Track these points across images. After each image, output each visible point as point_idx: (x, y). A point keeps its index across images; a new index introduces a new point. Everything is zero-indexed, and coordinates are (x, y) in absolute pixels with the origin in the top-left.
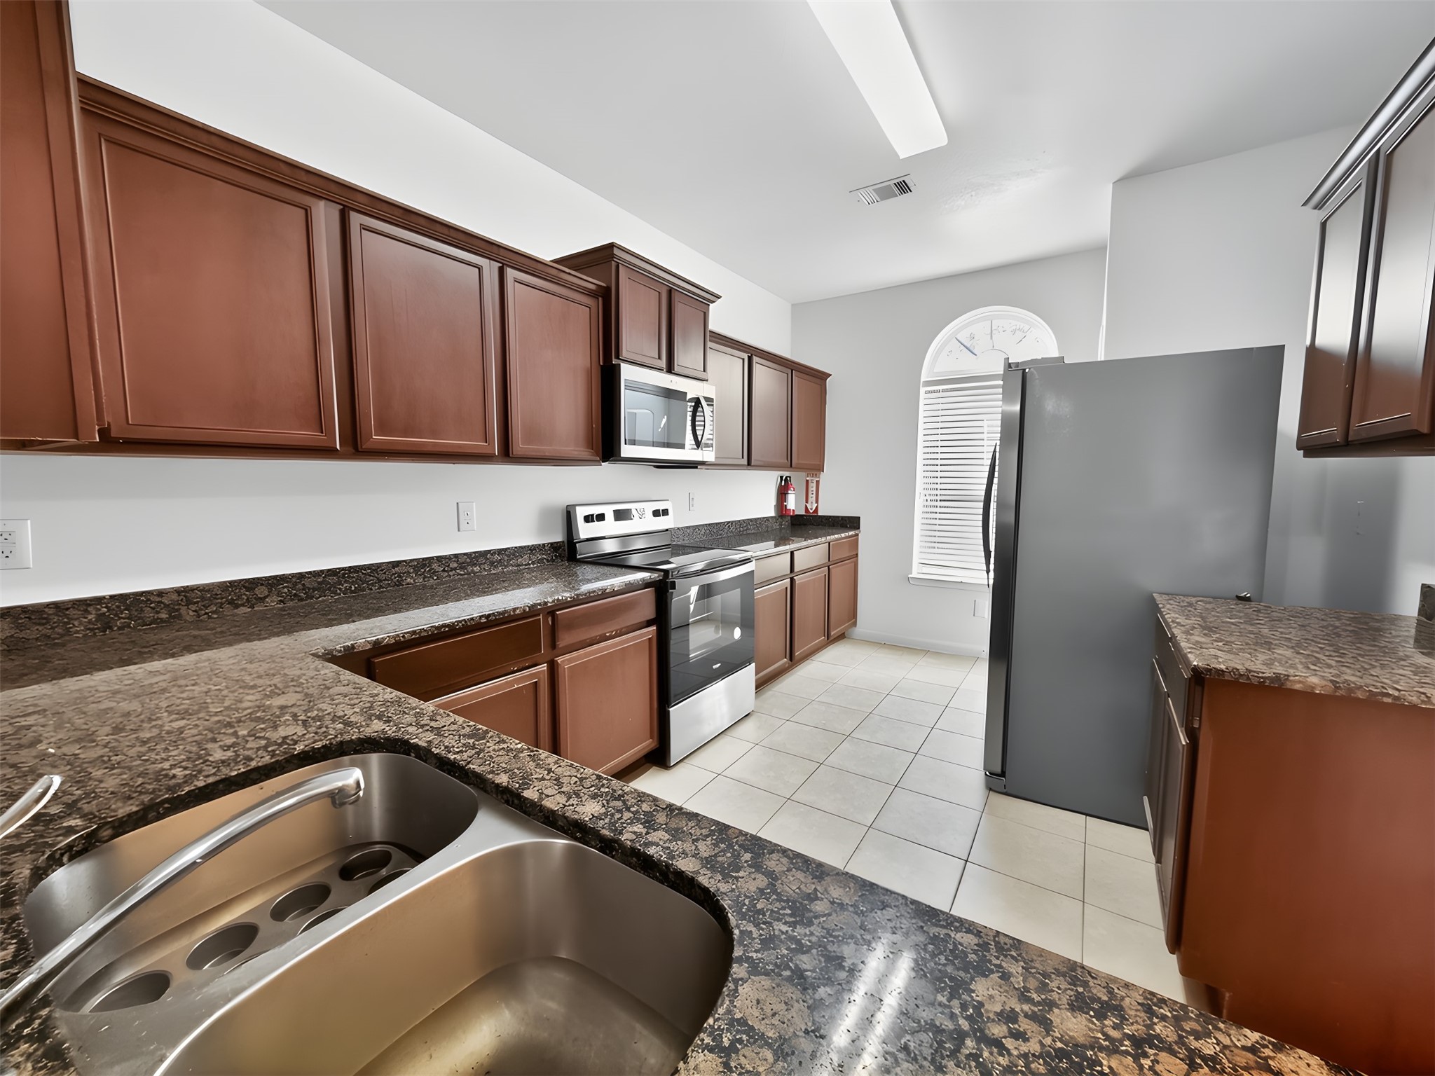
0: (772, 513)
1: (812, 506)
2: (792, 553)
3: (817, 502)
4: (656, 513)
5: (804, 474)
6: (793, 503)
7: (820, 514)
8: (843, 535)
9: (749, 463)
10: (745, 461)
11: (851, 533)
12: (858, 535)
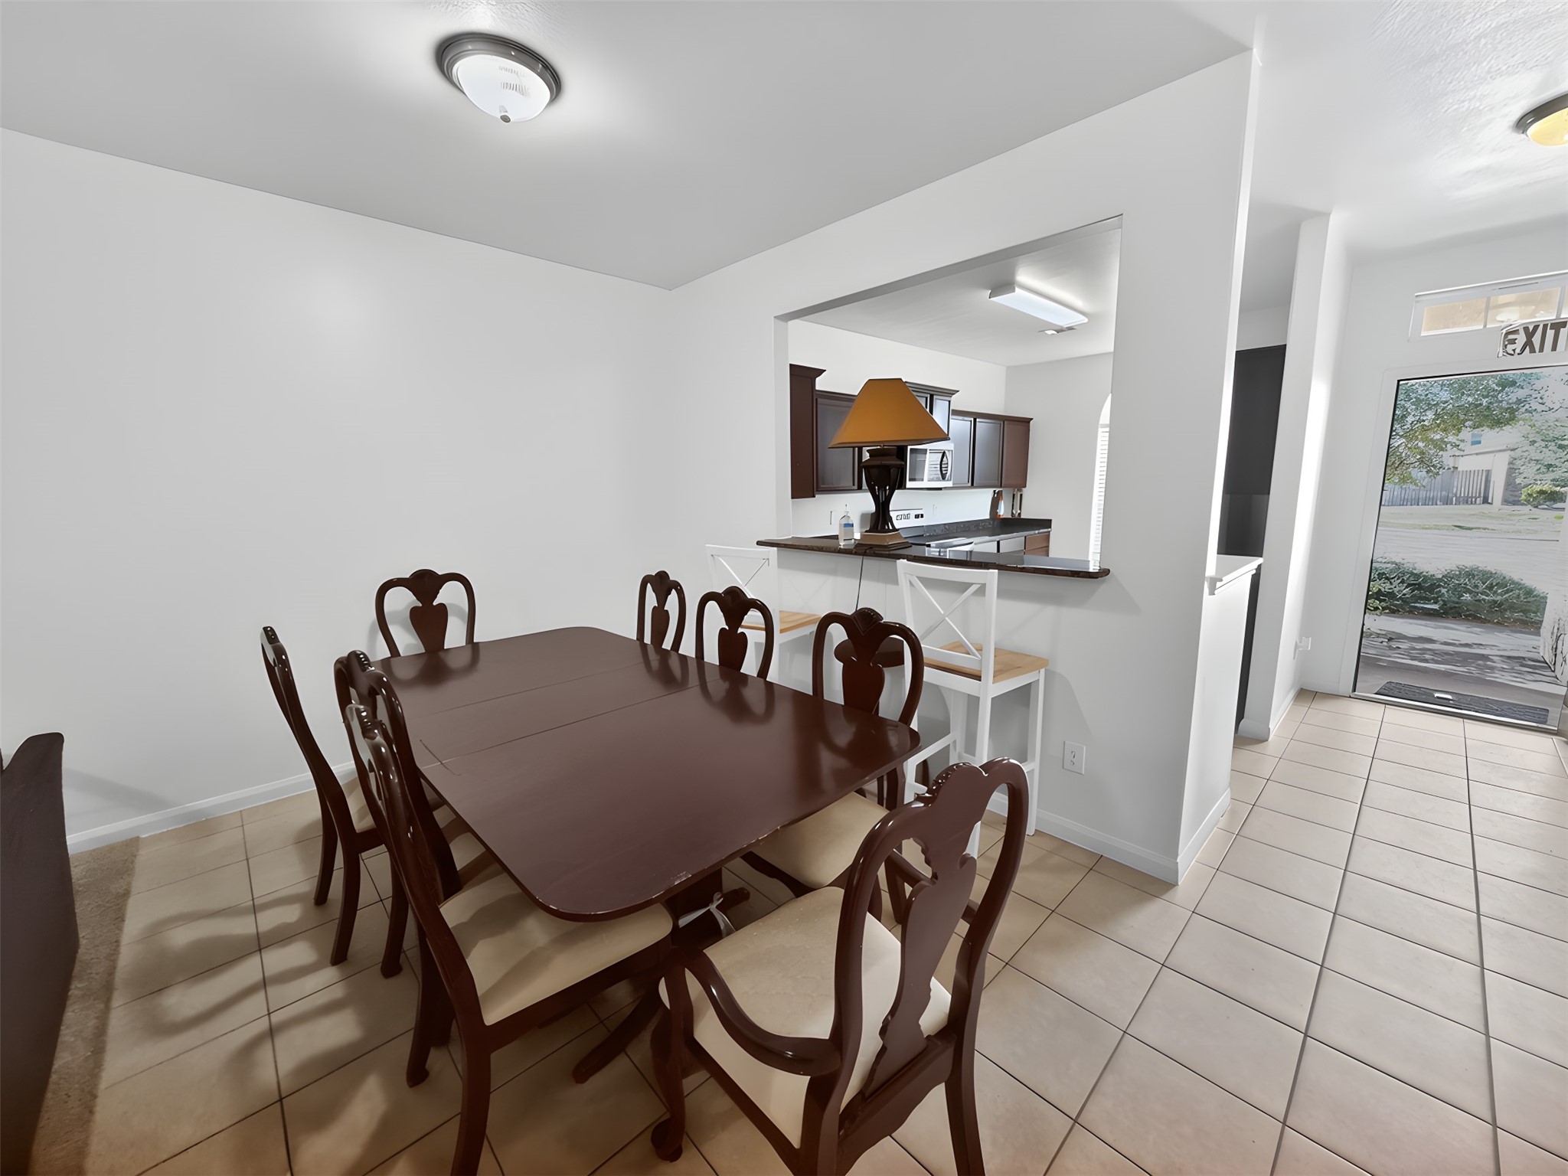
0: (988, 517)
1: (1016, 511)
2: (998, 542)
3: (1020, 509)
4: (917, 516)
5: (1012, 489)
6: (1003, 511)
7: (1022, 517)
8: (1037, 532)
9: (972, 484)
10: (970, 484)
11: (1046, 530)
12: (1049, 532)
